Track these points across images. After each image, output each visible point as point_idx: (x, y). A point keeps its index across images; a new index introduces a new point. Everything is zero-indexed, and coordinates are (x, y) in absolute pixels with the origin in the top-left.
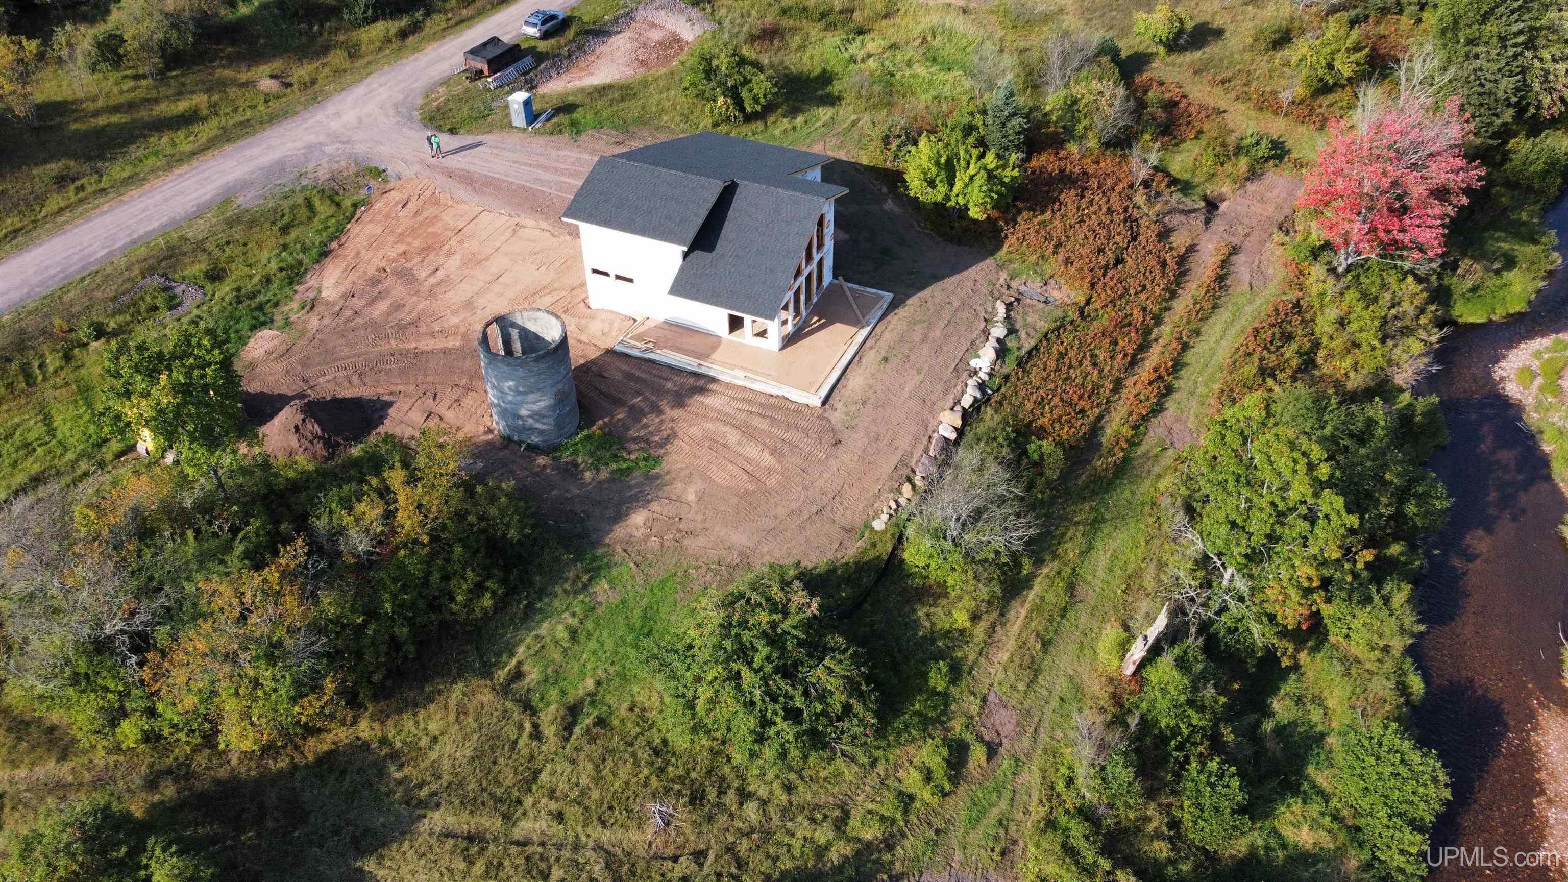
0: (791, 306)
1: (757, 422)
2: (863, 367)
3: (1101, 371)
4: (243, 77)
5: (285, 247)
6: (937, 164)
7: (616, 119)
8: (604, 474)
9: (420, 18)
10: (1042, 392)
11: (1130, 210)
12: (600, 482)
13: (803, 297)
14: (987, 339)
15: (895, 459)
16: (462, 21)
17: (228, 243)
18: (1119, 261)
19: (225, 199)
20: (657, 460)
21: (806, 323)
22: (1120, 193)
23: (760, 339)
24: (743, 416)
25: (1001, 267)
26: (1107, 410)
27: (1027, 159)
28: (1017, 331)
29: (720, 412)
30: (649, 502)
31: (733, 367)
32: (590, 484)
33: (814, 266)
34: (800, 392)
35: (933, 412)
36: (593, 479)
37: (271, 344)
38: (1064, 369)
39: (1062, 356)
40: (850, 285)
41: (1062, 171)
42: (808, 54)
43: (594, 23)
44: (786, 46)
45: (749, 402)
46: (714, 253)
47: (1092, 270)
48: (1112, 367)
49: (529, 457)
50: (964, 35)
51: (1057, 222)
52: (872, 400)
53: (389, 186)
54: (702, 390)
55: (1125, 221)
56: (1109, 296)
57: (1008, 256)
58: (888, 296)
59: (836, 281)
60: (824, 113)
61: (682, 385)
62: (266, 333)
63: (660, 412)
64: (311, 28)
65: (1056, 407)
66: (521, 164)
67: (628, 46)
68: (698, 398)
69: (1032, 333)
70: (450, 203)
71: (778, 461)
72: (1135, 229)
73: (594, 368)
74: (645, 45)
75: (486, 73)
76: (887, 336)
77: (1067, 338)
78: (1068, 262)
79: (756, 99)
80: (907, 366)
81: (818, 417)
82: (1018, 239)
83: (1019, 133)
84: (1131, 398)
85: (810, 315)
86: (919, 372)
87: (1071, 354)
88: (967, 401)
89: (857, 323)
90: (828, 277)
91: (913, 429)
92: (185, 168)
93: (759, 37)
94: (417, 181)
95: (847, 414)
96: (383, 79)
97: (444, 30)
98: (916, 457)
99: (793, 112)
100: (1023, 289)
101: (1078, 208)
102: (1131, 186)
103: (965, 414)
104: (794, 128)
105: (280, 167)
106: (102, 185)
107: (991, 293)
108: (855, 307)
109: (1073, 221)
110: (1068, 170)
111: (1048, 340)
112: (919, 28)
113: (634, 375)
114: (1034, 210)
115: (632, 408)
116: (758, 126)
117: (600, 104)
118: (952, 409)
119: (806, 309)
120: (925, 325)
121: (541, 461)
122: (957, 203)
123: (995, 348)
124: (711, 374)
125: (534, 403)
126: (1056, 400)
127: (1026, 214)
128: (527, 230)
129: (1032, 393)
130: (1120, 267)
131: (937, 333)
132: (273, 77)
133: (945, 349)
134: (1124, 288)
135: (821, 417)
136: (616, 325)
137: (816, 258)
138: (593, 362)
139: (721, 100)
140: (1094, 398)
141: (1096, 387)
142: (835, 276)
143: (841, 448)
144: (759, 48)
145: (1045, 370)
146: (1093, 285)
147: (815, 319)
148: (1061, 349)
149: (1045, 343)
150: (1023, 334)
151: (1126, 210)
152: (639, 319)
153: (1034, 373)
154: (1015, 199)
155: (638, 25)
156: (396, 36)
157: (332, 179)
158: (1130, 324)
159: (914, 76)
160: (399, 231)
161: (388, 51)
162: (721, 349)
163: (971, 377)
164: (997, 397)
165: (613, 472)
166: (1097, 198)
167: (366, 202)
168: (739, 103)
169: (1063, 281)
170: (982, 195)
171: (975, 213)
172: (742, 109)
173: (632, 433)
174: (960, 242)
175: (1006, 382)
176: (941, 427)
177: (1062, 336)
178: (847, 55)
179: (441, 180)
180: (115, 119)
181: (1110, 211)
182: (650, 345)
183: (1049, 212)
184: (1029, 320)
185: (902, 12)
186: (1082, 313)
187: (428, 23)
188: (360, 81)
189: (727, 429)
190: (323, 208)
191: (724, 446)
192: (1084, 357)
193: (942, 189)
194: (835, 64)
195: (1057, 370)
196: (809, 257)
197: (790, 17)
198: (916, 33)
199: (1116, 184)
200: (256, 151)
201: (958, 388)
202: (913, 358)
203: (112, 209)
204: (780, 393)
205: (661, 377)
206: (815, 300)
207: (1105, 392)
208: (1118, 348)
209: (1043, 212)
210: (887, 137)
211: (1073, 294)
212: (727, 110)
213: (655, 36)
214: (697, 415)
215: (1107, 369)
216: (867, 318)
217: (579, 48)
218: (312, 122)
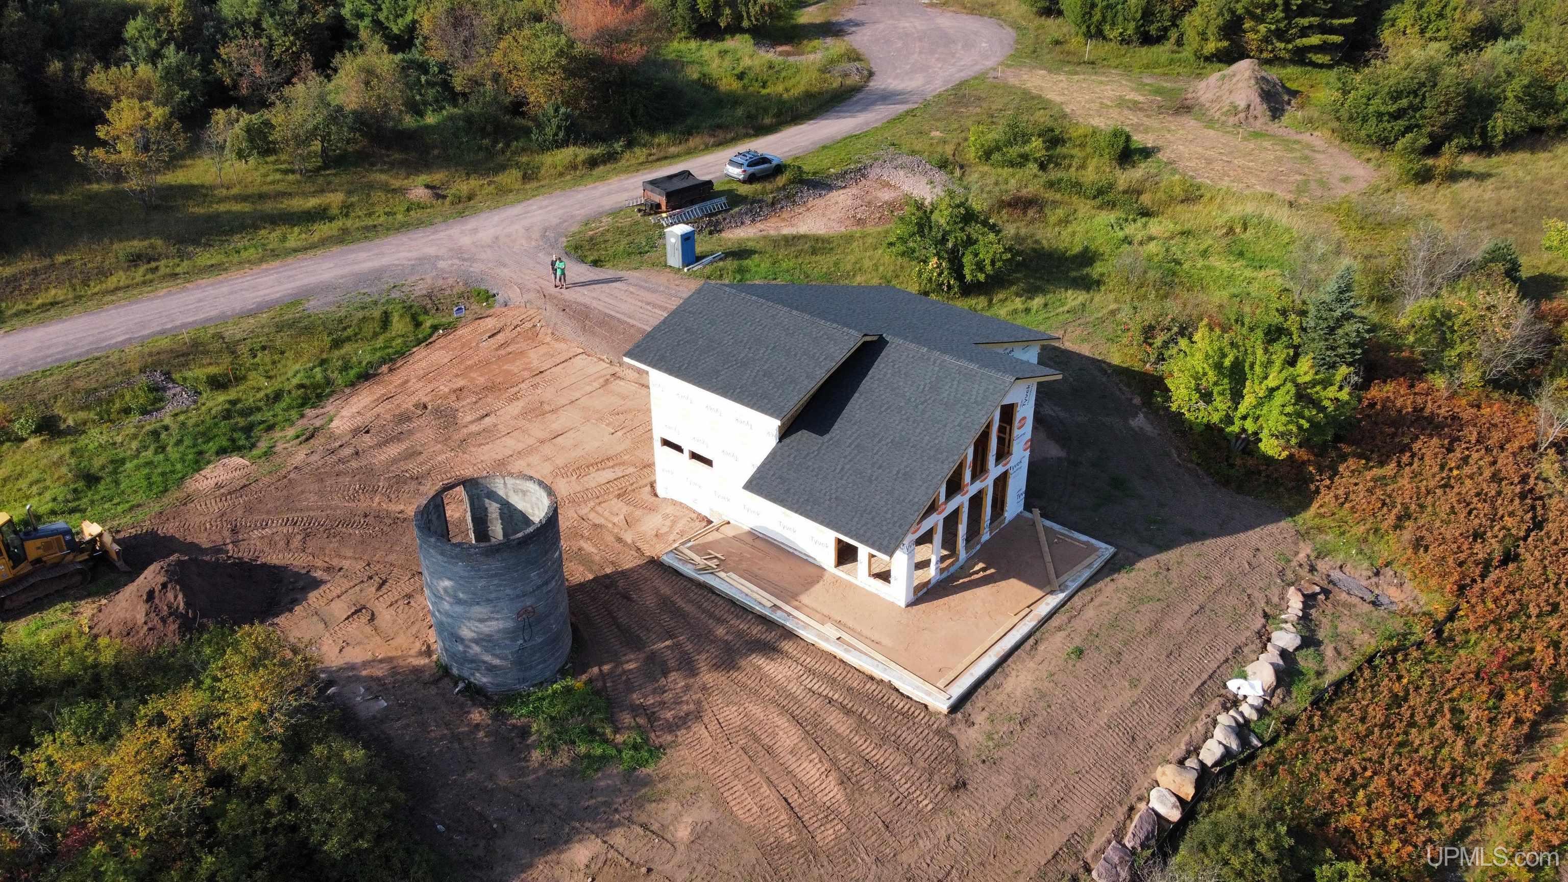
0: (938, 537)
1: (835, 720)
2: (1038, 658)
3: (1470, 742)
4: (396, 183)
5: (323, 362)
6: (1218, 366)
7: (797, 272)
8: (562, 760)
9: (619, 149)
10: (1353, 761)
11: (1532, 481)
12: (550, 773)
13: (962, 529)
14: (1264, 649)
15: (1056, 839)
16: (666, 158)
17: (264, 348)
18: (1509, 557)
19: (295, 301)
20: (657, 751)
21: (964, 570)
22: (1514, 454)
23: (879, 583)
24: (815, 704)
25: (1303, 535)
26: (1479, 820)
27: (1365, 386)
28: (1318, 643)
29: (782, 690)
30: (612, 825)
31: (825, 619)
32: (535, 771)
33: (987, 483)
34: (919, 682)
35: (1147, 763)
36: (542, 764)
37: (231, 475)
38: (1400, 727)
39: (1397, 701)
40: (1048, 523)
41: (1418, 410)
42: (1070, 230)
43: (814, 174)
44: (1044, 219)
45: (832, 681)
46: (827, 437)
47: (1461, 564)
48: (1491, 740)
49: (462, 706)
50: (1288, 230)
51: (1404, 482)
52: (1039, 719)
53: (491, 311)
54: (769, 649)
55: (1523, 496)
56: (1491, 611)
57: (1317, 521)
58: (1106, 550)
59: (1027, 514)
60: (1074, 298)
61: (740, 634)
62: (235, 460)
63: (693, 672)
64: (494, 146)
65: (1379, 795)
66: (655, 306)
67: (849, 202)
68: (759, 660)
69: (1346, 651)
70: (548, 339)
71: (850, 800)
72: (1540, 511)
73: (621, 583)
74: (869, 203)
75: (664, 208)
76: (1090, 613)
77: (1410, 671)
78: (1419, 544)
79: (980, 267)
80: (1115, 670)
81: (938, 732)
82: (1337, 497)
83: (1354, 346)
84: (1528, 804)
85: (972, 561)
86: (1134, 684)
87: (1415, 700)
88: (1211, 753)
89: (1045, 584)
90: (1014, 505)
91: (1104, 785)
92: (277, 263)
93: (1009, 205)
94: (523, 310)
95: (990, 737)
96: (545, 203)
97: (641, 164)
98: (1098, 841)
99: (1031, 291)
100: (1336, 575)
101: (1442, 467)
102: (1534, 447)
103: (1204, 777)
104: (1027, 310)
105: (377, 275)
106: (178, 270)
107: (1281, 573)
108: (1048, 558)
109: (1432, 484)
110: (1427, 412)
111: (1374, 669)
112: (1226, 217)
113: (673, 603)
114: (1368, 460)
115: (652, 658)
116: (980, 302)
117: (782, 252)
118: (1181, 762)
119: (967, 548)
120: (1158, 606)
121: (477, 716)
122: (1244, 430)
123: (1274, 665)
124: (789, 624)
125: (481, 621)
126: (1379, 782)
127: (1352, 463)
128: (622, 383)
129: (1334, 760)
130: (1511, 566)
131: (1177, 623)
132: (427, 186)
133: (1187, 653)
134: (1519, 601)
135: (941, 733)
136: (680, 526)
137: (994, 471)
138: (624, 574)
139: (934, 261)
140: (1453, 791)
141: (1459, 771)
142: (1028, 507)
143: (964, 797)
144: (1005, 217)
145: (1363, 720)
146: (1461, 589)
147: (981, 565)
148: (1397, 688)
149: (1367, 673)
150: (1329, 652)
151: (1524, 479)
152: (716, 522)
153: (1341, 724)
154: (1338, 438)
155: (868, 183)
156: (584, 163)
157: (430, 296)
158: (1527, 666)
159: (1208, 268)
160: (469, 363)
161: (568, 177)
162: (818, 587)
163: (1227, 710)
164: (1267, 756)
165: (577, 759)
166: (1475, 456)
167: (450, 327)
168: (957, 269)
169: (1407, 574)
170: (1284, 419)
171: (1269, 447)
172: (960, 277)
173: (636, 698)
174: (1240, 489)
175: (1288, 730)
176: (1154, 793)
177: (1401, 666)
178: (1121, 234)
179: (551, 312)
180: (237, 207)
181: (1496, 478)
182: (713, 564)
183: (1393, 465)
184: (1342, 628)
185: (1206, 199)
186: (1439, 633)
187: (627, 155)
188: (520, 202)
189: (782, 722)
190: (399, 325)
191: (769, 750)
192: (1439, 710)
193: (1221, 404)
194: (1100, 243)
195: (1387, 725)
196: (979, 469)
197: (1059, 190)
198: (1220, 221)
199: (1508, 440)
200: (363, 255)
201: (1199, 725)
202: (1127, 657)
203: (170, 293)
204: (886, 678)
205: (711, 615)
206: (986, 536)
207: (1477, 782)
208: (1505, 705)
209: (1382, 464)
210: (1151, 328)
211: (1423, 598)
212: (940, 275)
213: (886, 195)
214: (744, 686)
215: (1481, 740)
216: (1064, 577)
217: (787, 197)
218: (441, 235)
